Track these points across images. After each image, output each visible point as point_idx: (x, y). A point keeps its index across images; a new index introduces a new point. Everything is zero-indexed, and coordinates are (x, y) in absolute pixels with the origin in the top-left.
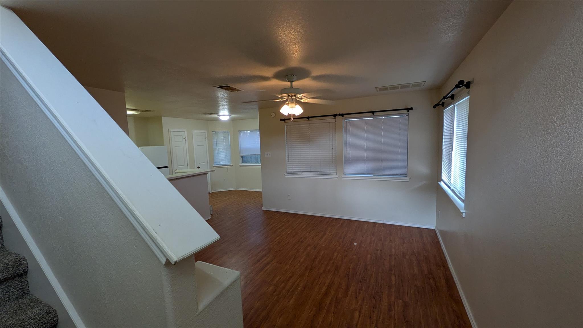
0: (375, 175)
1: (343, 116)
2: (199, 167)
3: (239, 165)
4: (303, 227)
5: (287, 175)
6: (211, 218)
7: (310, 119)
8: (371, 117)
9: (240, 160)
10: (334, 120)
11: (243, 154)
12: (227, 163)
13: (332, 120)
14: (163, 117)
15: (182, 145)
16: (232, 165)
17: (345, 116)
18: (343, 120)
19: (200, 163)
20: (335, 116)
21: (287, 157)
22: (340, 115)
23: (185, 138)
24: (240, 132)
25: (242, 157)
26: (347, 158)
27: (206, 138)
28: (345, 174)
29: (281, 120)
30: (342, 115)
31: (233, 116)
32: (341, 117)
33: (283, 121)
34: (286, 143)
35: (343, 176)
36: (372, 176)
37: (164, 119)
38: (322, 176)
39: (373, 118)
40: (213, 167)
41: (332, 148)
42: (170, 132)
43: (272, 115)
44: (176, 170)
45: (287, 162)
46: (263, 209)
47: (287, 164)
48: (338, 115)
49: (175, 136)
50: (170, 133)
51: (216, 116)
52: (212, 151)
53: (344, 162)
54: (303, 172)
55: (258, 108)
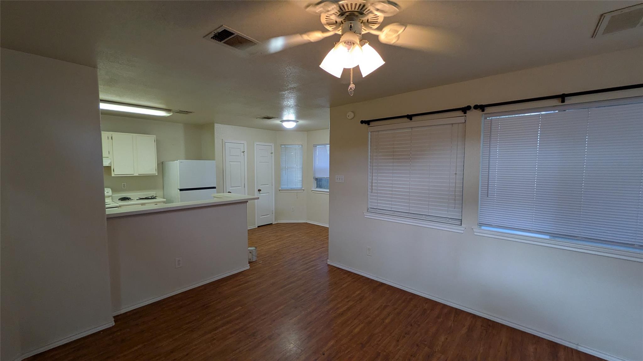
0: (554, 235)
1: (483, 111)
2: (261, 190)
3: (312, 191)
4: (387, 321)
5: (368, 215)
6: (248, 268)
7: (414, 118)
8: (553, 107)
9: (314, 184)
10: (462, 120)
11: (318, 176)
12: (296, 187)
13: (458, 118)
14: (215, 124)
15: (240, 161)
16: (304, 190)
17: (488, 110)
18: (483, 118)
19: (261, 185)
20: (465, 110)
21: (370, 184)
22: (476, 107)
23: (244, 152)
24: (315, 146)
25: (316, 179)
26: (488, 195)
27: (272, 153)
28: (481, 225)
29: (362, 122)
30: (482, 108)
31: (301, 122)
32: (478, 112)
33: (365, 123)
34: (369, 161)
35: (476, 230)
36: (547, 237)
37: (217, 126)
38: (432, 224)
39: (557, 111)
40: (280, 190)
41: (456, 174)
42: (224, 143)
43: (348, 116)
44: (228, 192)
45: (369, 194)
46: (329, 263)
47: (369, 196)
48: (472, 108)
49: (230, 149)
50: (224, 145)
51: (277, 122)
52: (279, 170)
53: (479, 202)
54: (396, 213)
55: (329, 107)
